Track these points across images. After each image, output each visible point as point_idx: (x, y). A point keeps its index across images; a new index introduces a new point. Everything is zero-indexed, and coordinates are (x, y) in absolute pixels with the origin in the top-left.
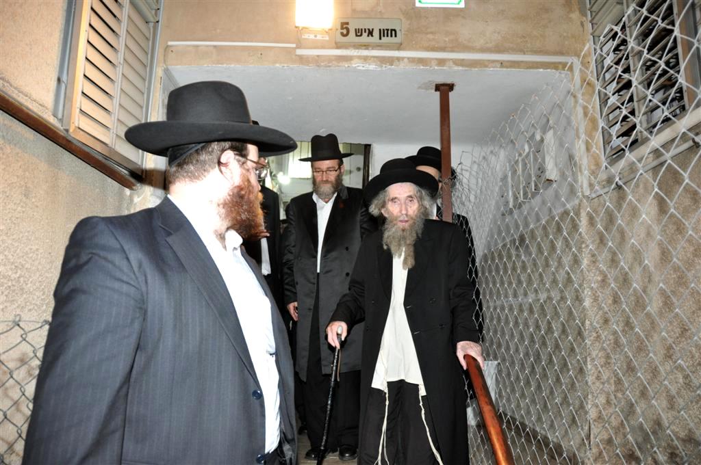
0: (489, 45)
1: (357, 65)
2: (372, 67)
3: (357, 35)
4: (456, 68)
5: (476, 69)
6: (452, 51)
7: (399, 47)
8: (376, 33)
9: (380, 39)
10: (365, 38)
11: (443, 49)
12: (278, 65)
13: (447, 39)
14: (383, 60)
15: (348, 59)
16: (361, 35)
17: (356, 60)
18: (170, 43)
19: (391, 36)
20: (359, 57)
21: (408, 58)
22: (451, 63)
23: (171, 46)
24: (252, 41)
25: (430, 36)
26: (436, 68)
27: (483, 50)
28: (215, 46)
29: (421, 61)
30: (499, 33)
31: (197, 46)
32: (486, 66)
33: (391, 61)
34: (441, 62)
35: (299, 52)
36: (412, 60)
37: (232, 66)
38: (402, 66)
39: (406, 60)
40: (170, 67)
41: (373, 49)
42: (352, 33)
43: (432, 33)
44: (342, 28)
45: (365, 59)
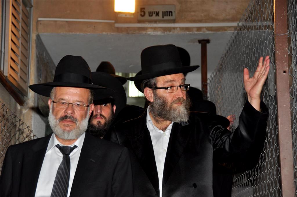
0: (228, 17)
1: (150, 32)
2: (159, 33)
3: (150, 16)
4: (208, 32)
5: (220, 32)
6: (206, 22)
7: (174, 21)
8: (161, 14)
9: (163, 17)
10: (154, 17)
11: (200, 21)
12: (104, 33)
13: (202, 15)
14: (165, 29)
15: (145, 29)
16: (152, 16)
17: (149, 30)
18: (39, 19)
19: (169, 15)
20: (151, 28)
21: (180, 28)
22: (205, 29)
23: (40, 21)
24: (89, 19)
25: (193, 13)
26: (196, 33)
27: (224, 20)
28: (67, 22)
29: (187, 29)
30: (234, 9)
31: (56, 21)
32: (226, 30)
33: (169, 29)
34: (199, 29)
35: (117, 25)
36: (182, 29)
37: (78, 33)
38: (176, 32)
39: (178, 29)
40: (40, 34)
41: (159, 23)
42: (147, 14)
43: (194, 11)
44: (141, 11)
45: (155, 29)
